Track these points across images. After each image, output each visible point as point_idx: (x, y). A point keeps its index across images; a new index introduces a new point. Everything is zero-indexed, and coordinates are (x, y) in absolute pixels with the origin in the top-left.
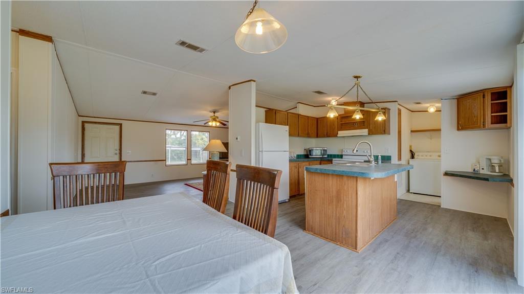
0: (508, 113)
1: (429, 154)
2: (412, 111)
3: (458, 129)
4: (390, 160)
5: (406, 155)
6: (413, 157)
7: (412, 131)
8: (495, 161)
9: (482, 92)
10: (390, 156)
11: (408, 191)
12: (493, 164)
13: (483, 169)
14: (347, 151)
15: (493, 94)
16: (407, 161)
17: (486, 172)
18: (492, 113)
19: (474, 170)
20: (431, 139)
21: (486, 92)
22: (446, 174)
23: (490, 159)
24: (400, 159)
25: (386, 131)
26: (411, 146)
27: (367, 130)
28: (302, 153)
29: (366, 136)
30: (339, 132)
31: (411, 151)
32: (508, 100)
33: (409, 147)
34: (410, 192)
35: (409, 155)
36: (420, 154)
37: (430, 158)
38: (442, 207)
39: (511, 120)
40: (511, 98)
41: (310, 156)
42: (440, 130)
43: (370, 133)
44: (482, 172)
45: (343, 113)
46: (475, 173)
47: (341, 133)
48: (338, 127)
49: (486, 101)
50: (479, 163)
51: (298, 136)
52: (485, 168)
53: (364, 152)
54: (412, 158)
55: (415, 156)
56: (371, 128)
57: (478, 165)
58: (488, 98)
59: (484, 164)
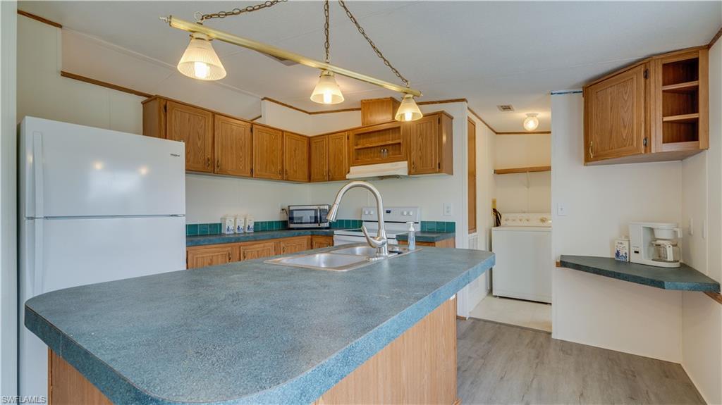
0: (700, 115)
1: (525, 216)
2: (497, 133)
3: (587, 160)
4: (454, 231)
5: (484, 218)
6: (498, 223)
7: (497, 172)
8: (664, 233)
9: (642, 66)
10: (454, 224)
11: (491, 291)
12: (659, 242)
13: (637, 252)
14: (369, 213)
15: (666, 67)
16: (488, 232)
17: (644, 258)
18: (664, 116)
19: (618, 254)
20: (528, 187)
21: (652, 64)
22: (563, 263)
23: (652, 230)
24: (473, 227)
25: (444, 165)
26: (494, 202)
27: (406, 162)
28: (275, 216)
29: (406, 176)
30: (352, 169)
31: (495, 210)
32: (700, 82)
33: (491, 203)
34: (494, 294)
35: (491, 219)
36: (511, 216)
37: (526, 223)
38: (553, 336)
39: (707, 131)
40: (707, 76)
41: (292, 226)
42: (548, 169)
43: (413, 171)
44: (634, 259)
45: (360, 125)
46: (619, 262)
47: (356, 171)
48: (349, 158)
49: (652, 85)
50: (627, 237)
51: (252, 174)
52: (641, 250)
53: (402, 214)
54: (497, 225)
55: (503, 222)
56: (413, 159)
57: (626, 244)
58: (657, 76)
59: (639, 239)
